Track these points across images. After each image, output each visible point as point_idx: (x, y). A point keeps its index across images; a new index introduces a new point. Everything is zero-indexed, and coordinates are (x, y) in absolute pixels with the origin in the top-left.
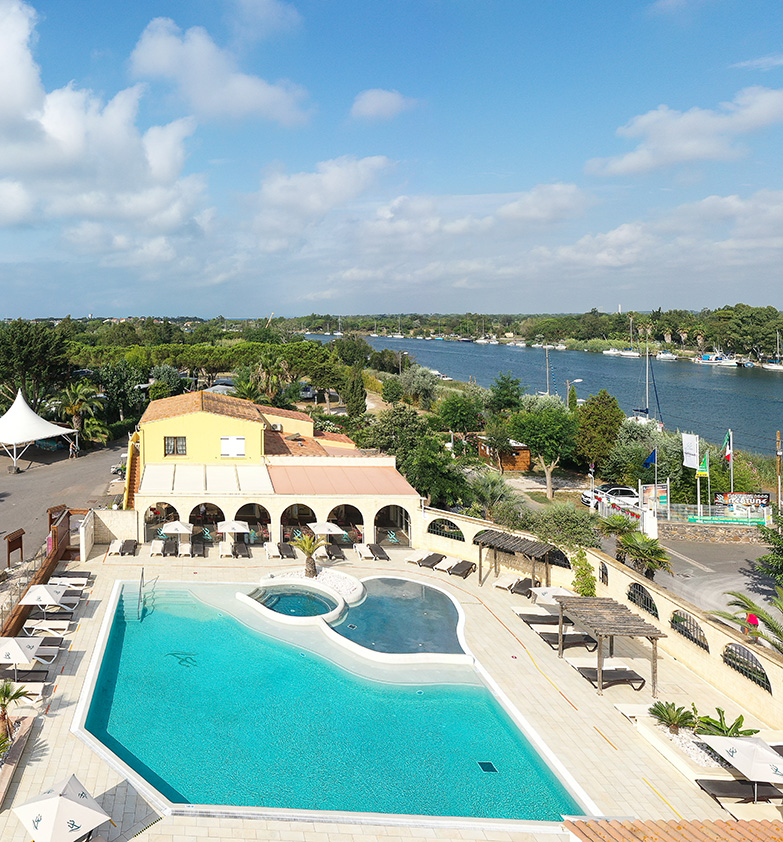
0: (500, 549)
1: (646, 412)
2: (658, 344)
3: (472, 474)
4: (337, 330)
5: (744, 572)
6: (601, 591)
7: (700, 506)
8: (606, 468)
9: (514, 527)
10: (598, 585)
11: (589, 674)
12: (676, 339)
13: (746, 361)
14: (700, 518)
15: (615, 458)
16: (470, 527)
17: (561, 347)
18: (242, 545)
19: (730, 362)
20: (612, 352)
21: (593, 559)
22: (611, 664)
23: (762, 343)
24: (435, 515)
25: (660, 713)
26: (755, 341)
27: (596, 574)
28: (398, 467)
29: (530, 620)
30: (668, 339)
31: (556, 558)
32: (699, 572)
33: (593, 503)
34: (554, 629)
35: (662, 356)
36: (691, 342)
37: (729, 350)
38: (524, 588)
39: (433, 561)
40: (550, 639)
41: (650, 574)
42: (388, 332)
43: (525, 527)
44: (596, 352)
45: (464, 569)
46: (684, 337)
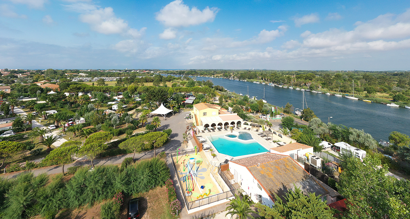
0: (254, 126)
1: (264, 99)
2: (262, 80)
3: (248, 115)
4: (198, 75)
5: (279, 125)
6: (265, 130)
7: (274, 117)
8: (261, 111)
9: (255, 123)
10: (265, 129)
11: (266, 139)
12: (265, 79)
13: (276, 85)
14: (274, 119)
15: (263, 110)
16: (249, 123)
17: (246, 81)
18: (219, 129)
19: (273, 85)
20: (255, 82)
21: (264, 126)
22: (268, 138)
23: (278, 81)
24: (245, 122)
25: (273, 141)
26: (277, 81)
27: (265, 128)
28: (238, 115)
29: (259, 134)
30: (264, 80)
31: (261, 127)
32: (274, 126)
33: (261, 117)
34: (262, 135)
35: (263, 83)
36: (267, 81)
37: (273, 82)
38: (257, 131)
39: (245, 128)
40: (262, 136)
41: (270, 127)
42: (210, 76)
43: (256, 123)
44: (252, 82)
45: (249, 129)
46: (266, 79)
